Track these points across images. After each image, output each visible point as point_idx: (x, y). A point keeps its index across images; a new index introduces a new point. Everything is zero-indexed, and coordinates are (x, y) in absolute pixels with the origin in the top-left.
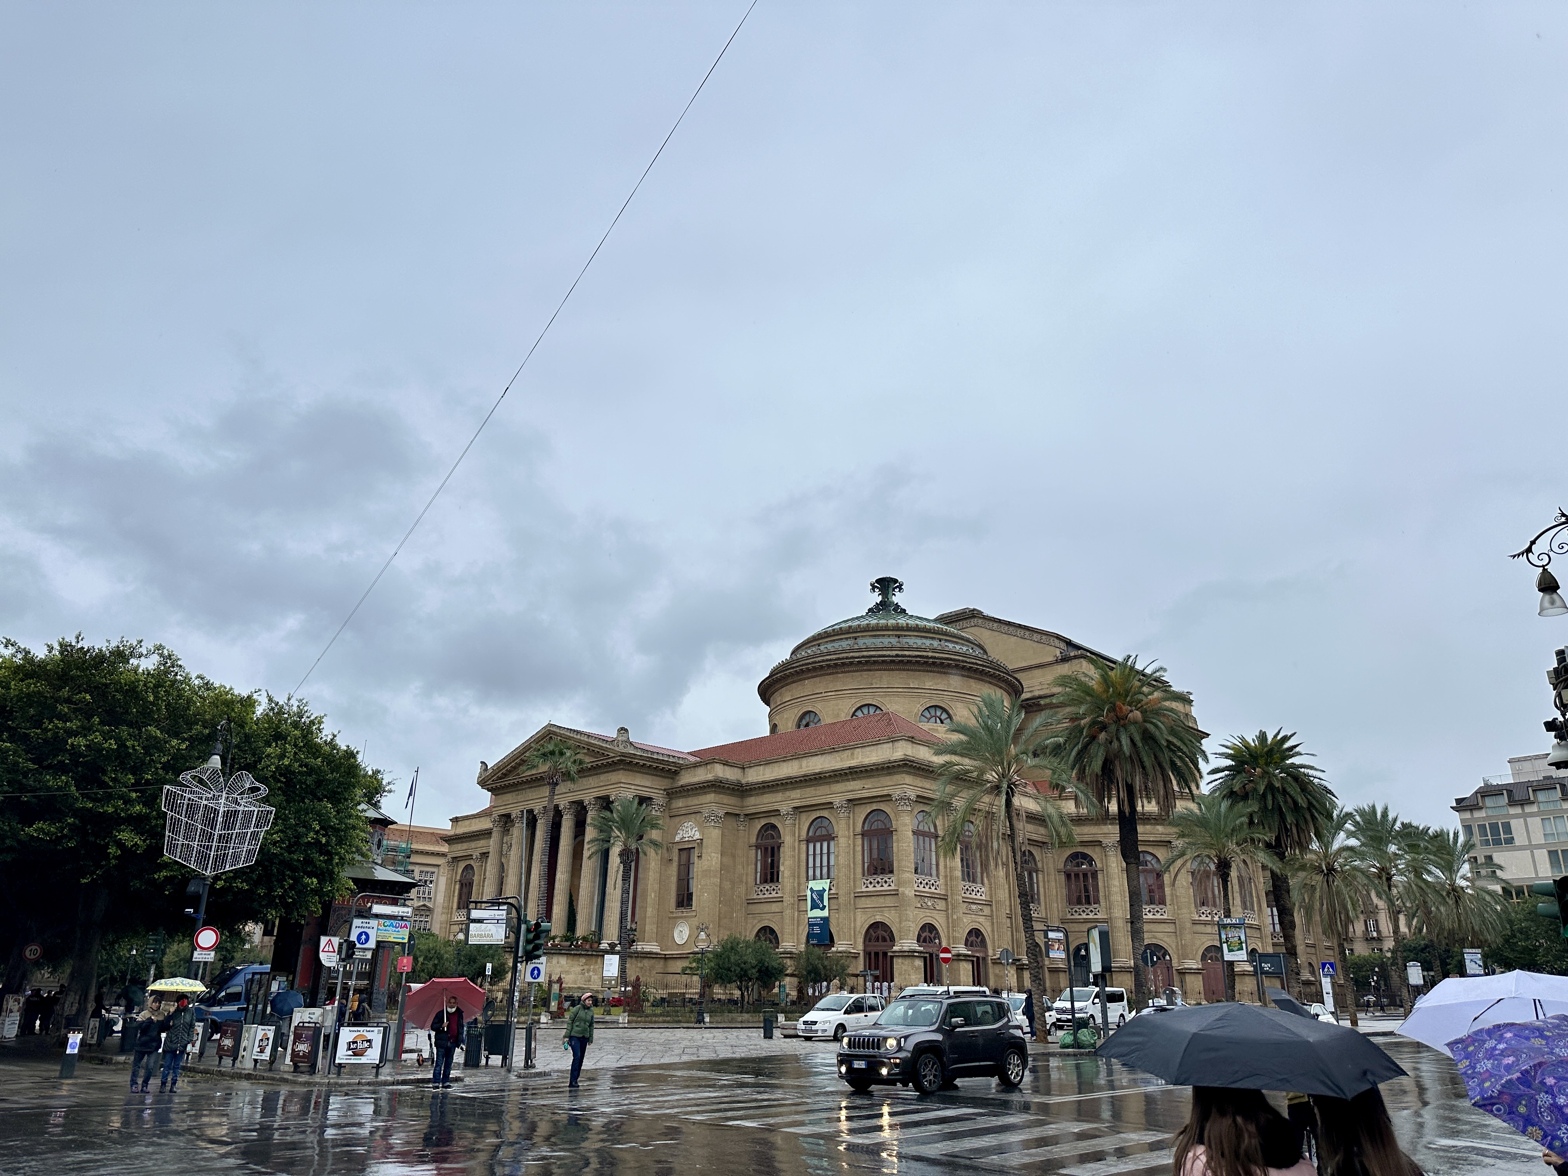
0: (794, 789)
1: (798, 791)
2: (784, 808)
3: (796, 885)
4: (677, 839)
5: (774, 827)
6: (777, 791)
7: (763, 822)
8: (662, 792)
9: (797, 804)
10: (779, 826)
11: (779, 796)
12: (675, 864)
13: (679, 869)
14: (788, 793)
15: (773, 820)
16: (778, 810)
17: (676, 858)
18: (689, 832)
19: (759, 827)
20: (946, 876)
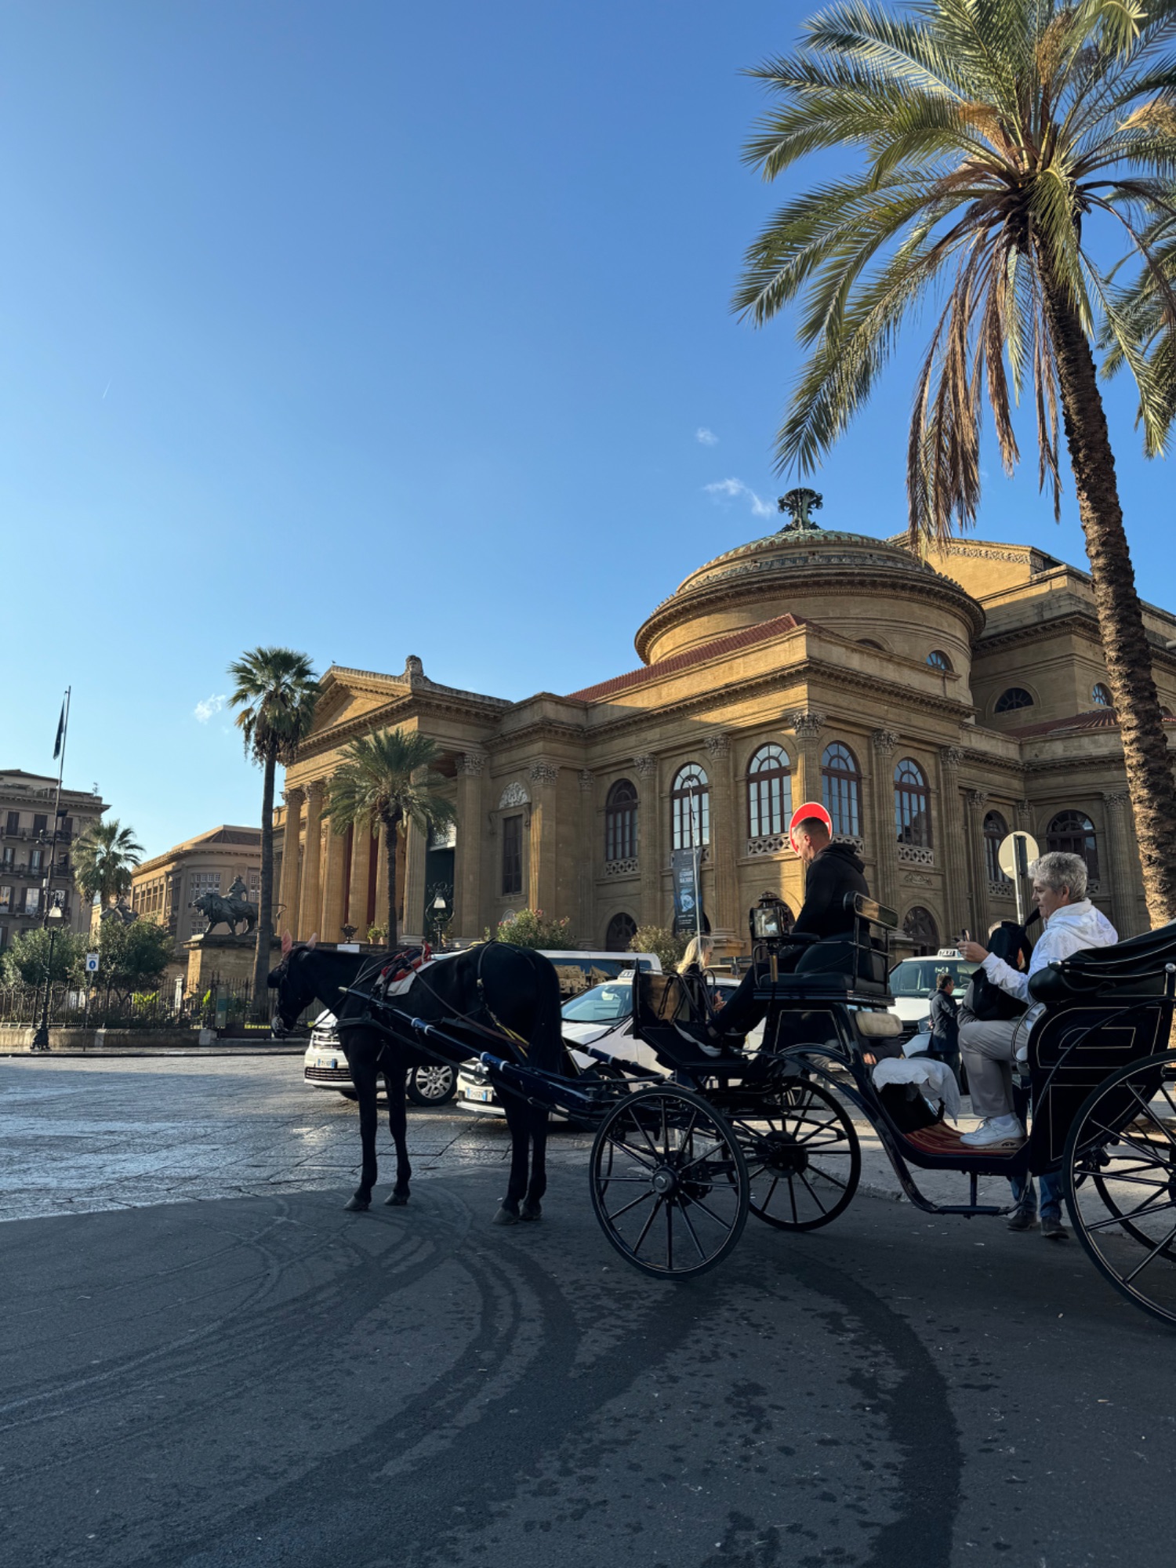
0: (652, 727)
1: (657, 730)
2: (639, 755)
3: (658, 857)
4: (501, 806)
5: (627, 784)
6: (630, 734)
7: (614, 778)
8: (478, 746)
9: (655, 748)
10: (635, 781)
11: (632, 740)
12: (500, 839)
13: (505, 844)
14: (643, 735)
15: (627, 775)
16: (631, 760)
17: (500, 831)
18: (515, 796)
19: (609, 785)
20: (873, 834)
